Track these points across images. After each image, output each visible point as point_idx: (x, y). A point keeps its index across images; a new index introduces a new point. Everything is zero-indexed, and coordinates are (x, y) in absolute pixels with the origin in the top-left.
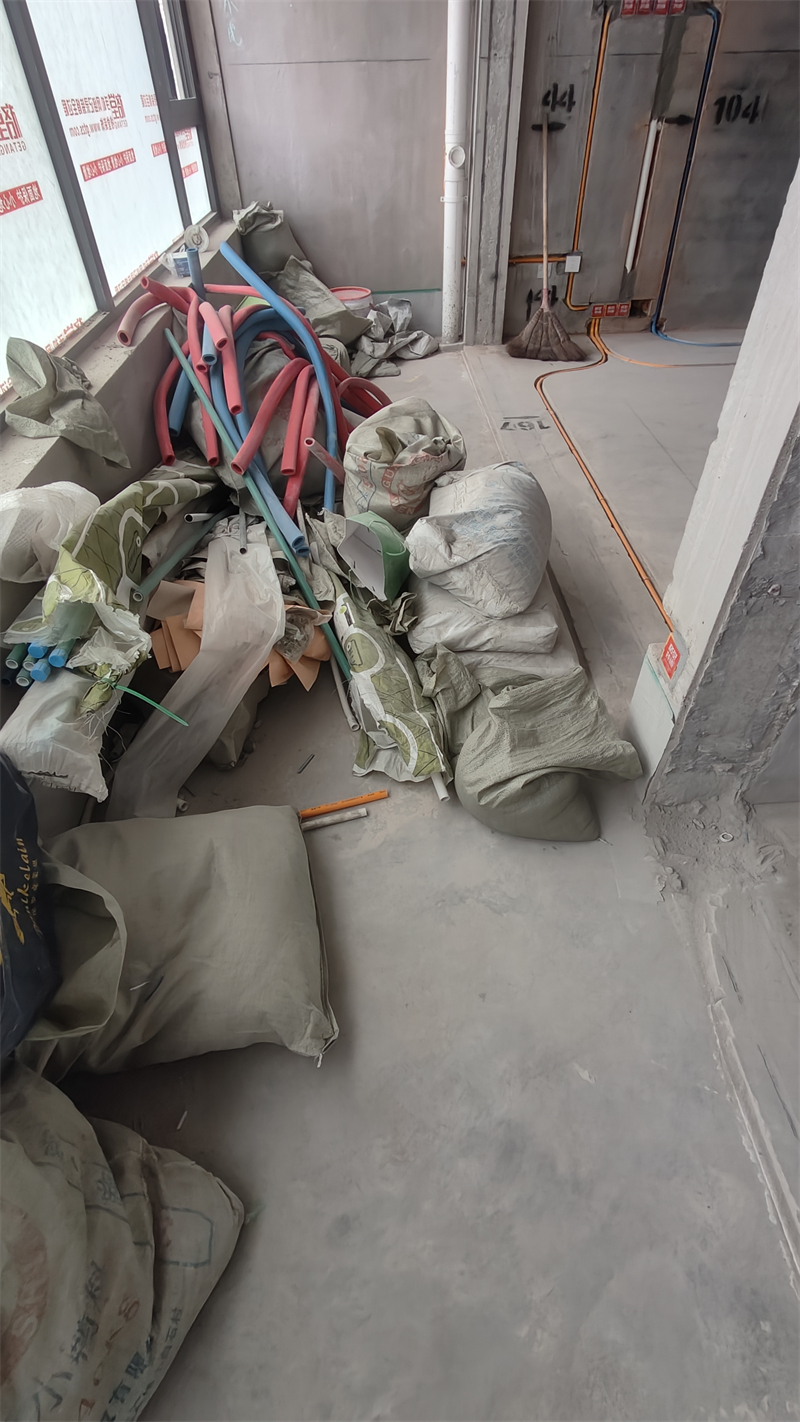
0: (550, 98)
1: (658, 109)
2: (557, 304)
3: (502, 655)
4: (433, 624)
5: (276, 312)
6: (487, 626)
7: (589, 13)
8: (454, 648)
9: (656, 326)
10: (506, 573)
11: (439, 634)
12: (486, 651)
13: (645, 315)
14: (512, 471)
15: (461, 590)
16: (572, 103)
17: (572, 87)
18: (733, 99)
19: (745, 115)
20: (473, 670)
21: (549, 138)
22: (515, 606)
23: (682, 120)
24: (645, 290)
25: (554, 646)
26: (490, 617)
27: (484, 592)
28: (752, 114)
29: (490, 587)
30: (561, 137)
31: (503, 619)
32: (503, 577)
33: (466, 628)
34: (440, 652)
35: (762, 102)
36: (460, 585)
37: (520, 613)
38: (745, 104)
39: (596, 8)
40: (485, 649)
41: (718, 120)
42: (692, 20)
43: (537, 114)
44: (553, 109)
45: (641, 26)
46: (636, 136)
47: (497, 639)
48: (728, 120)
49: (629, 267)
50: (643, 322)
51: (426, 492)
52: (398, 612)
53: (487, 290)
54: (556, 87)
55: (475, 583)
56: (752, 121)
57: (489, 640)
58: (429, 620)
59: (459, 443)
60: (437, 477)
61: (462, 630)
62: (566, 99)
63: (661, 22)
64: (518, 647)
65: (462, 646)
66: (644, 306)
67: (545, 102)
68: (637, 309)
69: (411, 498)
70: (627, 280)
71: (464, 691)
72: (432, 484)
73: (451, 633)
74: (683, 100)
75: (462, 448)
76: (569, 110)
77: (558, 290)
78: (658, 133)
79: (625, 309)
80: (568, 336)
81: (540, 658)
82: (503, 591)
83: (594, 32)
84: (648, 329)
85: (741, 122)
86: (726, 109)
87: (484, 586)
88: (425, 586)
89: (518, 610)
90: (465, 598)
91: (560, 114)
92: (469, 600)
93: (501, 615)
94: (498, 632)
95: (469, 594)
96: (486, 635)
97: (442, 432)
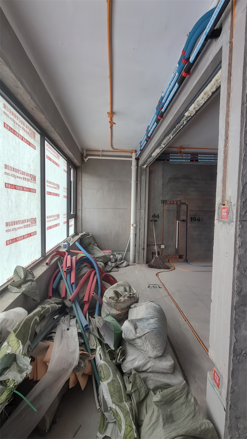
0: (154, 216)
1: (178, 218)
2: (160, 255)
3: (155, 374)
4: (130, 360)
5: (87, 257)
6: (149, 362)
7: (161, 203)
8: (138, 370)
9: (186, 261)
10: (154, 340)
11: (132, 364)
12: (150, 372)
13: (183, 258)
14: (153, 304)
15: (139, 346)
16: (159, 217)
17: (158, 214)
18: (194, 218)
19: (197, 220)
20: (145, 380)
21: (154, 223)
22: (158, 353)
23: (183, 221)
24: (182, 253)
25: (173, 370)
26: (150, 357)
27: (148, 347)
28: (199, 220)
29: (149, 346)
30: (157, 223)
31: (155, 358)
32: (153, 341)
33: (142, 362)
34: (133, 372)
35: (200, 218)
36: (139, 344)
37: (160, 356)
38: (197, 219)
39: (162, 203)
40: (149, 371)
41: (192, 221)
42: (182, 205)
43: (151, 218)
44: (155, 218)
45: (171, 206)
46: (174, 224)
47: (153, 366)
48: (194, 221)
49: (177, 247)
50: (183, 260)
51: (127, 309)
52: (118, 355)
53: (142, 252)
54: (155, 214)
55: (144, 344)
56: (199, 221)
57: (150, 367)
58: (129, 358)
59: (137, 295)
60: (131, 305)
61: (141, 363)
62: (157, 216)
63: (176, 205)
64: (161, 370)
65: (141, 370)
66: (182, 256)
67: (153, 216)
68: (181, 257)
69: (123, 312)
70: (177, 251)
71: (142, 391)
72: (129, 307)
73: (137, 364)
74: (183, 217)
75: (138, 296)
76: (158, 218)
77: (160, 252)
78: (179, 223)
79: (178, 257)
80: (163, 262)
81: (169, 375)
82: (154, 347)
83: (162, 206)
84: (184, 261)
85: (196, 221)
86: (193, 219)
87: (147, 345)
88: (127, 344)
89: (160, 355)
90: (141, 349)
91: (156, 219)
92: (143, 350)
93: (154, 357)
94: (153, 364)
95: (142, 348)
96: (149, 365)
97: (132, 291)
